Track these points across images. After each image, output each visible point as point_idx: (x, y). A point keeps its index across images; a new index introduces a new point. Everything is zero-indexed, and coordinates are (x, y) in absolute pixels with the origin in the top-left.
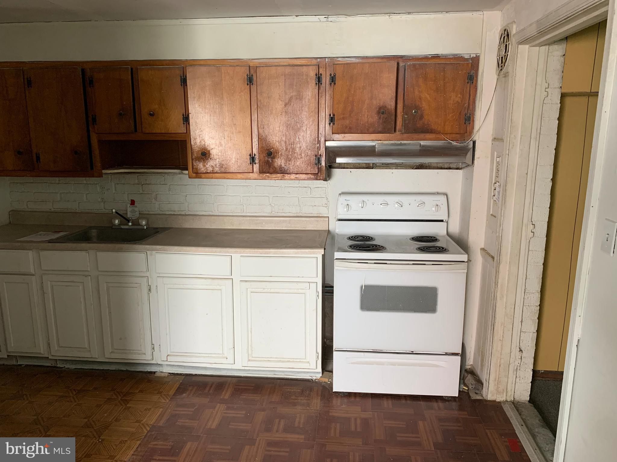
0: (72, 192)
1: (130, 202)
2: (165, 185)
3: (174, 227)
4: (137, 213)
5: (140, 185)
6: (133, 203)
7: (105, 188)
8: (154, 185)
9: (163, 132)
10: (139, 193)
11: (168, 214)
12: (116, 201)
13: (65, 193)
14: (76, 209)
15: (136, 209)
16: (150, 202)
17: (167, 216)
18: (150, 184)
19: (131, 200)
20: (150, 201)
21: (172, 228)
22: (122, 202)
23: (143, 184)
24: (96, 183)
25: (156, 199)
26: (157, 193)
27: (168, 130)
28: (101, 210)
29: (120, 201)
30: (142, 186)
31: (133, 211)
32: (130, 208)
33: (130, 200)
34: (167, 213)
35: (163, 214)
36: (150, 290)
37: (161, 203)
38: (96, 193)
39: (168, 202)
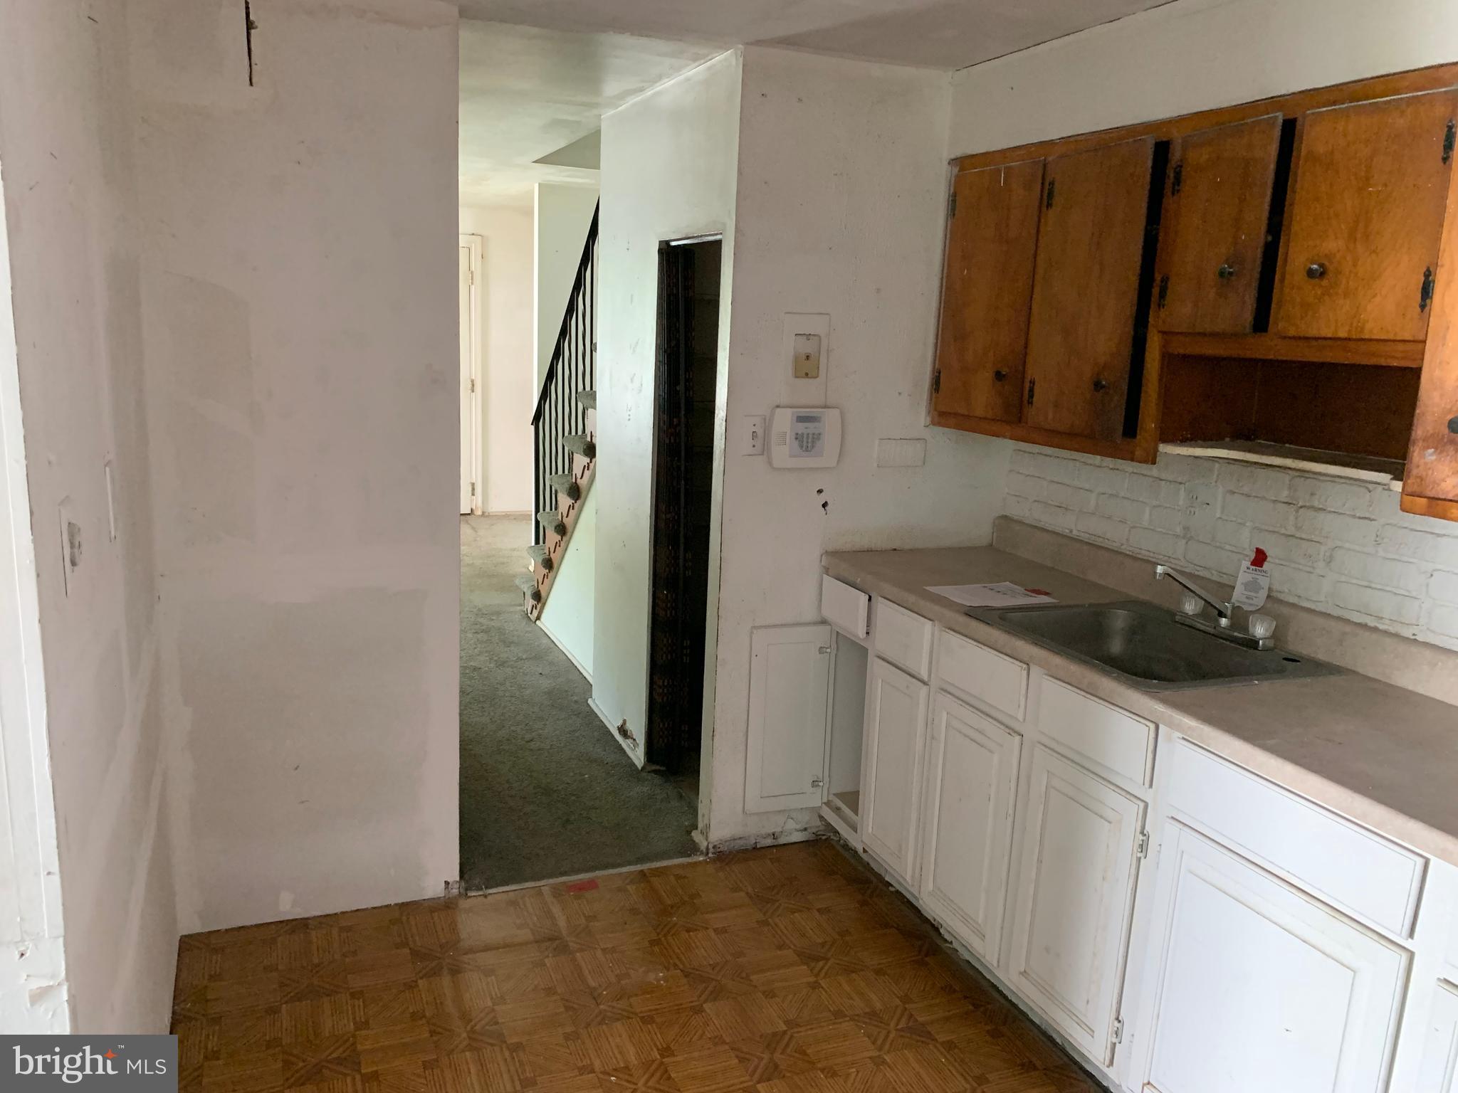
0: (1122, 494)
1: (1253, 556)
2: (1366, 521)
3: (1360, 670)
4: (1263, 594)
5: (1292, 509)
6: (1260, 558)
7: (1198, 498)
8: (1332, 516)
9: (1342, 334)
10: (1283, 531)
11: (1356, 624)
12: (1218, 544)
13: (1107, 495)
14: (1122, 545)
15: (1264, 582)
16: (1308, 569)
17: (1348, 629)
18: (1320, 509)
19: (1257, 549)
20: (1310, 564)
21: (1354, 672)
22: (1233, 549)
23: (1301, 507)
24: (1180, 480)
25: (1329, 561)
26: (1339, 544)
27: (1362, 329)
28: (1177, 562)
29: (1228, 547)
30: (1297, 512)
31: (1252, 586)
32: (1245, 574)
33: (1255, 550)
34: (1356, 618)
35: (1339, 619)
36: (1143, 847)
37: (1343, 579)
38: (1174, 509)
39: (1365, 583)
